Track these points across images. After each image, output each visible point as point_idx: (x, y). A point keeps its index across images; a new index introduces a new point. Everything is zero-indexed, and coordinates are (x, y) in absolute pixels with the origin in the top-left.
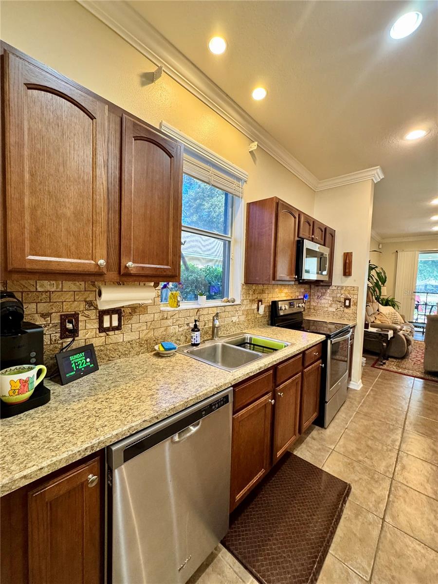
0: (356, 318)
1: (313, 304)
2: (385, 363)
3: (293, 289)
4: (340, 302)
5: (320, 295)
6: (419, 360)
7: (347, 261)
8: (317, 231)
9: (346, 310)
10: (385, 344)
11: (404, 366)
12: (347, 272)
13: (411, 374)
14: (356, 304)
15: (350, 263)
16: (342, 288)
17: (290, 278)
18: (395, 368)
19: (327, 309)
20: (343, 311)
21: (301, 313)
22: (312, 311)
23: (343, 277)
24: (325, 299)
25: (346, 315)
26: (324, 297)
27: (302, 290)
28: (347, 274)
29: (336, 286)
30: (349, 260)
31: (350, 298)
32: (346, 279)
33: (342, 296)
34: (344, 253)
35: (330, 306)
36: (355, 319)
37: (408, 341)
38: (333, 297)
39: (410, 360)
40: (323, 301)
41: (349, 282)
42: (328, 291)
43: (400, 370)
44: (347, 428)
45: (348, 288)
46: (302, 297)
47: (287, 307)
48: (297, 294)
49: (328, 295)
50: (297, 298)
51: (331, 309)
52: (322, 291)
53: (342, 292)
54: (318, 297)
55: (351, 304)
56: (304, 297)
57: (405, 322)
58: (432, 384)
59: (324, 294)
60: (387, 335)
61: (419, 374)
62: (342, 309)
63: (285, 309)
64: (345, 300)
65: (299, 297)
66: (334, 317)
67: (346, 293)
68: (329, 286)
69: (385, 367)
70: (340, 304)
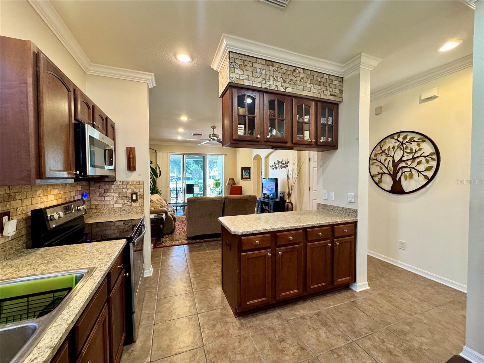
0: (144, 210)
1: (94, 202)
2: (163, 242)
3: (67, 188)
4: (126, 197)
5: (103, 192)
6: (182, 231)
7: (131, 156)
8: (97, 118)
9: (134, 204)
10: (161, 226)
11: (175, 239)
12: (131, 166)
13: (181, 244)
14: (142, 197)
15: (134, 158)
16: (128, 182)
17: (69, 174)
18: (170, 242)
19: (113, 206)
20: (131, 205)
21: (82, 217)
22: (94, 211)
23: (128, 172)
24: (109, 196)
25: (134, 209)
26: (108, 194)
27: (80, 189)
28: (132, 169)
29: (120, 181)
30: (132, 155)
31: (137, 192)
32: (131, 173)
33: (128, 191)
34: (127, 148)
35: (116, 203)
36: (143, 212)
37: (174, 219)
38: (119, 193)
39: (176, 233)
40: (107, 198)
41: (133, 176)
42: (113, 187)
43: (174, 243)
44: (155, 324)
45: (134, 183)
46: (80, 197)
47: (62, 214)
48: (73, 194)
49: (112, 191)
50: (72, 200)
51: (117, 206)
52: (105, 187)
53: (128, 186)
54: (101, 195)
55: (138, 197)
56: (82, 196)
57: (168, 205)
58: (194, 246)
59: (107, 191)
60: (163, 218)
61: (185, 242)
62: (129, 204)
63: (60, 217)
64: (132, 194)
65: (76, 198)
66: (122, 213)
67: (132, 187)
68: (113, 181)
69: (163, 244)
70: (127, 199)
